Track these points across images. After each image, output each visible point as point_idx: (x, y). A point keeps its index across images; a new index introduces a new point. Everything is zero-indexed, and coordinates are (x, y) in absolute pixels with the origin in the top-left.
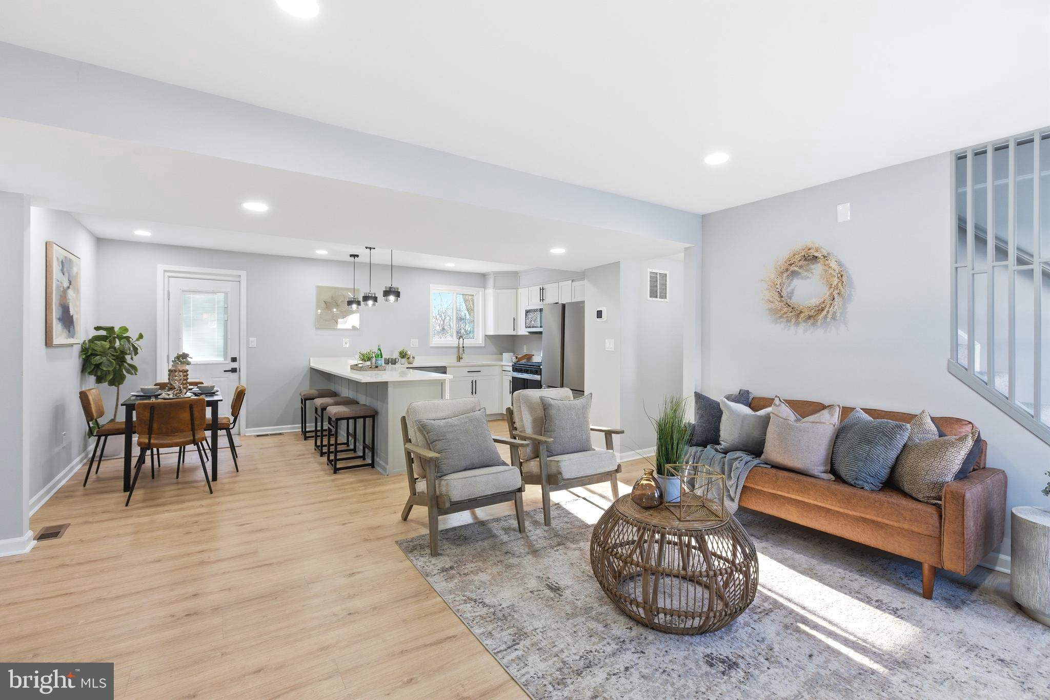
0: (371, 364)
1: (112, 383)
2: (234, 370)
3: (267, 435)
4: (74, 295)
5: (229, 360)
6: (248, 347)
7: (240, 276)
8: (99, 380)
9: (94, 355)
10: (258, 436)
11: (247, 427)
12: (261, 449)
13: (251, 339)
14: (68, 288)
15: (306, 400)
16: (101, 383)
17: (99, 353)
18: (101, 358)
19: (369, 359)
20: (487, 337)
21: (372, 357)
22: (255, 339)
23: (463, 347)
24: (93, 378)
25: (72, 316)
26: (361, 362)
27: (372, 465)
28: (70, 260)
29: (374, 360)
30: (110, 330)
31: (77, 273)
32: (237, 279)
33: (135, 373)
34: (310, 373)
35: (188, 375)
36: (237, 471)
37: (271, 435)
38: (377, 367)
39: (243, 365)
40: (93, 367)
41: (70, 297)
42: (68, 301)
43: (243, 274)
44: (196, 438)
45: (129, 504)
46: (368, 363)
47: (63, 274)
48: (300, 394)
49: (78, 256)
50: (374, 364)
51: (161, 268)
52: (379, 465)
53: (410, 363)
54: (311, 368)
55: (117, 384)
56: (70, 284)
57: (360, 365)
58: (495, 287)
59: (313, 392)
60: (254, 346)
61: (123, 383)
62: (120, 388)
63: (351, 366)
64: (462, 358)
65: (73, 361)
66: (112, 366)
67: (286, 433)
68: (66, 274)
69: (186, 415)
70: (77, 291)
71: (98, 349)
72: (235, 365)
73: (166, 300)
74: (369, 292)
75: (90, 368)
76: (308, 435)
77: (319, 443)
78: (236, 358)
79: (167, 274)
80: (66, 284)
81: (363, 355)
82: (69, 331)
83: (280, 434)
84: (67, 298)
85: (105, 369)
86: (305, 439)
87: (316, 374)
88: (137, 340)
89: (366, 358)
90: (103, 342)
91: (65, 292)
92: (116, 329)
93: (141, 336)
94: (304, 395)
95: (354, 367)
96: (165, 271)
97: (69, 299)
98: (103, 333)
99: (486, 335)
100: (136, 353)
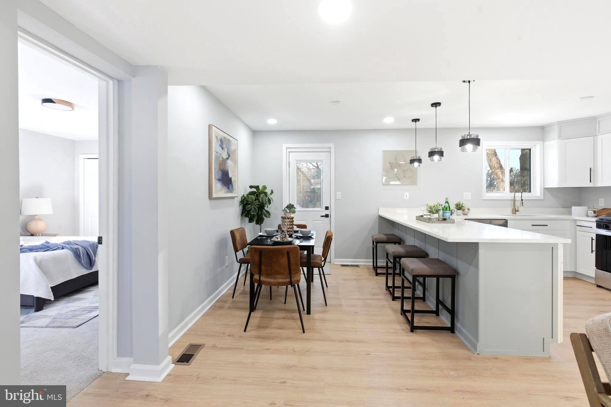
0: (439, 216)
1: (257, 223)
2: (327, 216)
3: (348, 266)
4: (232, 164)
5: (324, 208)
6: (336, 200)
7: (331, 147)
8: (250, 221)
9: (248, 204)
10: (342, 265)
11: (335, 258)
12: (345, 280)
13: (338, 193)
14: (228, 159)
15: (377, 243)
16: (251, 223)
17: (249, 203)
18: (251, 206)
19: (437, 211)
20: (547, 189)
21: (440, 210)
22: (340, 193)
23: (522, 200)
24: (247, 219)
25: (231, 178)
26: (429, 214)
27: (452, 329)
28: (229, 140)
29: (441, 212)
30: (257, 187)
31: (235, 150)
32: (328, 150)
33: (269, 216)
34: (379, 219)
35: (293, 221)
36: (326, 305)
37: (352, 266)
38: (445, 219)
39: (332, 212)
40: (246, 212)
41: (229, 165)
42: (227, 168)
43: (332, 145)
44: (292, 280)
45: (247, 330)
46: (436, 216)
47: (223, 149)
48: (372, 237)
49: (236, 139)
50: (441, 216)
51: (285, 146)
52: (461, 332)
53: (464, 214)
54: (379, 216)
55: (260, 223)
56: (229, 156)
57: (425, 217)
58: (560, 137)
59: (383, 237)
60: (339, 199)
61: (263, 223)
62: (262, 226)
63: (416, 217)
64: (518, 211)
65: (235, 208)
66: (256, 211)
67: (361, 265)
68: (226, 150)
69: (284, 261)
70: (235, 162)
71: (250, 200)
72: (327, 212)
73: (288, 167)
74: (435, 147)
75: (245, 212)
76: (379, 271)
77: (390, 284)
78: (328, 207)
79: (288, 150)
80: (225, 156)
81: (431, 208)
82: (228, 188)
83: (357, 266)
84: (227, 165)
85: (252, 214)
86: (376, 275)
87: (384, 221)
88: (271, 194)
89: (432, 210)
90: (252, 196)
91: (224, 161)
92: (261, 188)
93: (272, 192)
94: (376, 239)
95: (420, 218)
96: (287, 148)
97: (228, 167)
98: (254, 190)
99: (544, 188)
100: (270, 203)
